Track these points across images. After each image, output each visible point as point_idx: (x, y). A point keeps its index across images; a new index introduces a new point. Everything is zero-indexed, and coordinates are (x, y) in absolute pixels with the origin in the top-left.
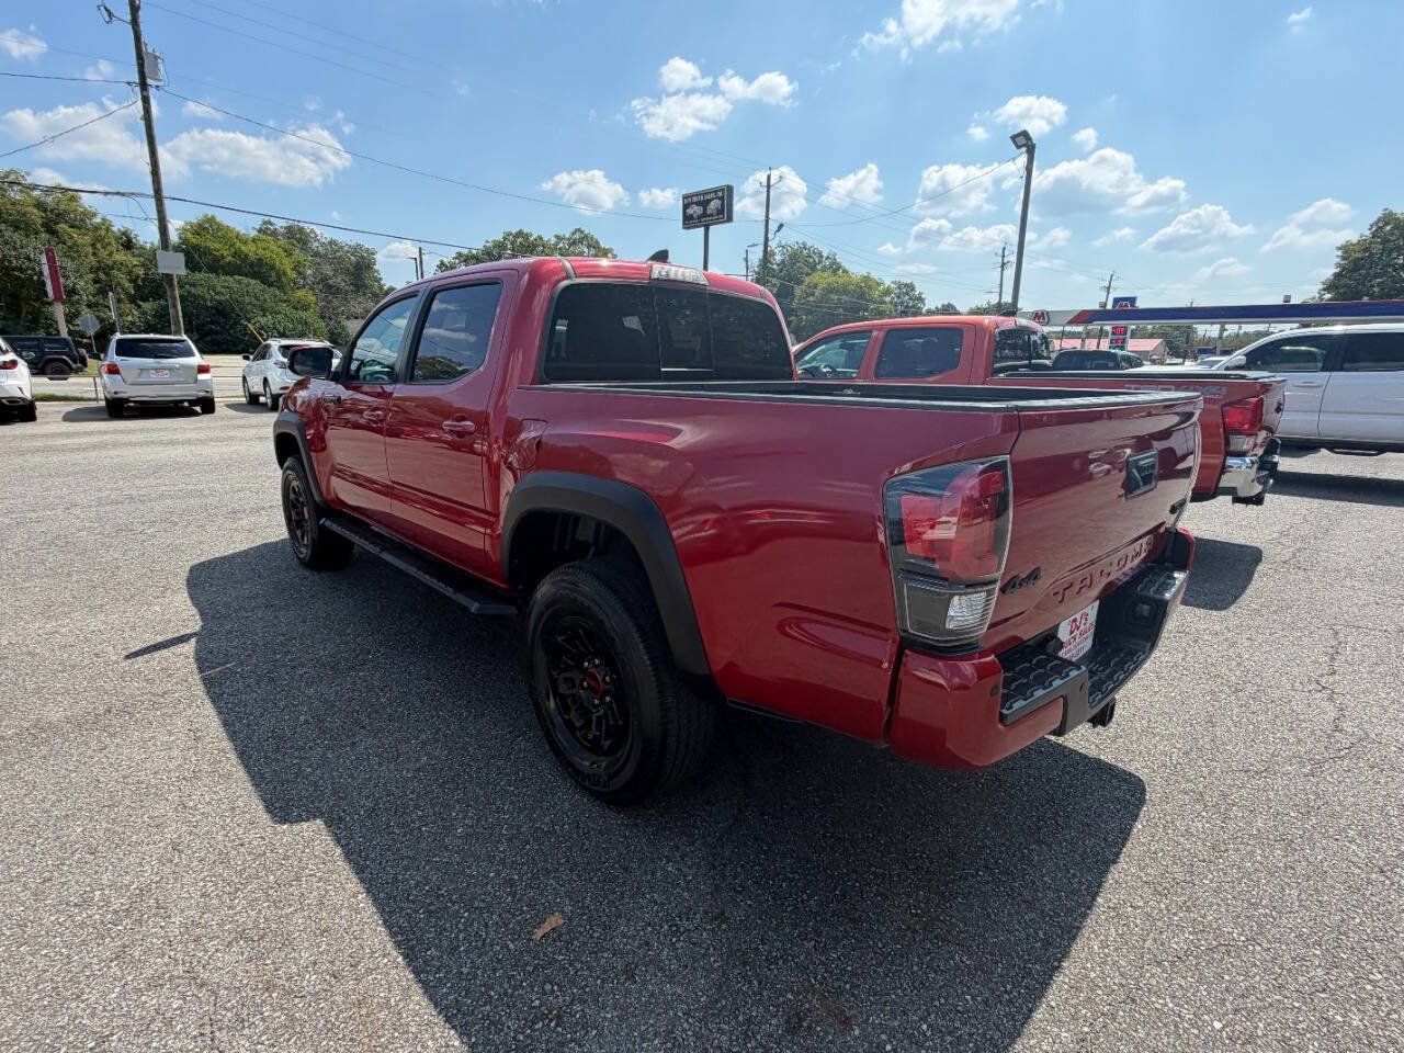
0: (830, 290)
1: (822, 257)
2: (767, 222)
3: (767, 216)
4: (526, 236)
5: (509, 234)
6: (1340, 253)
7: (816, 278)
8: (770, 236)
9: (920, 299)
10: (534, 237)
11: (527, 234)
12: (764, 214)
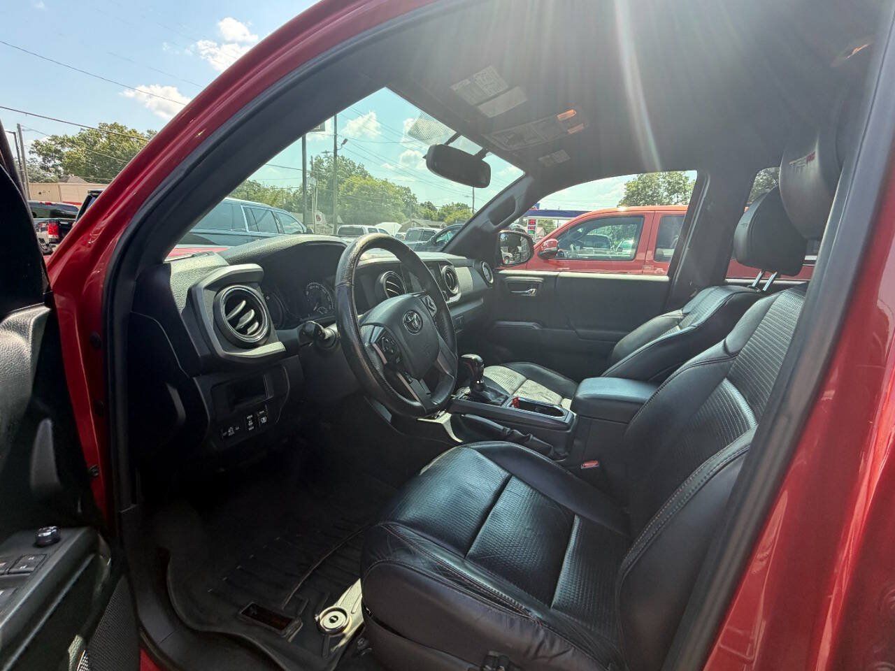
0: (362, 188)
1: (355, 166)
2: (335, 137)
3: (335, 132)
4: (121, 129)
5: (105, 125)
6: (626, 187)
7: (352, 180)
8: (338, 147)
9: (415, 198)
10: (129, 129)
11: (122, 127)
12: (333, 131)
